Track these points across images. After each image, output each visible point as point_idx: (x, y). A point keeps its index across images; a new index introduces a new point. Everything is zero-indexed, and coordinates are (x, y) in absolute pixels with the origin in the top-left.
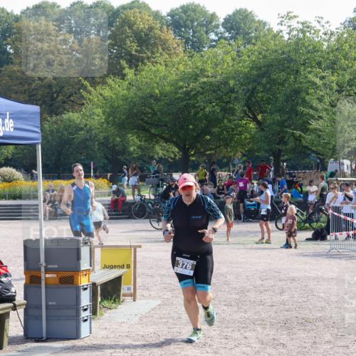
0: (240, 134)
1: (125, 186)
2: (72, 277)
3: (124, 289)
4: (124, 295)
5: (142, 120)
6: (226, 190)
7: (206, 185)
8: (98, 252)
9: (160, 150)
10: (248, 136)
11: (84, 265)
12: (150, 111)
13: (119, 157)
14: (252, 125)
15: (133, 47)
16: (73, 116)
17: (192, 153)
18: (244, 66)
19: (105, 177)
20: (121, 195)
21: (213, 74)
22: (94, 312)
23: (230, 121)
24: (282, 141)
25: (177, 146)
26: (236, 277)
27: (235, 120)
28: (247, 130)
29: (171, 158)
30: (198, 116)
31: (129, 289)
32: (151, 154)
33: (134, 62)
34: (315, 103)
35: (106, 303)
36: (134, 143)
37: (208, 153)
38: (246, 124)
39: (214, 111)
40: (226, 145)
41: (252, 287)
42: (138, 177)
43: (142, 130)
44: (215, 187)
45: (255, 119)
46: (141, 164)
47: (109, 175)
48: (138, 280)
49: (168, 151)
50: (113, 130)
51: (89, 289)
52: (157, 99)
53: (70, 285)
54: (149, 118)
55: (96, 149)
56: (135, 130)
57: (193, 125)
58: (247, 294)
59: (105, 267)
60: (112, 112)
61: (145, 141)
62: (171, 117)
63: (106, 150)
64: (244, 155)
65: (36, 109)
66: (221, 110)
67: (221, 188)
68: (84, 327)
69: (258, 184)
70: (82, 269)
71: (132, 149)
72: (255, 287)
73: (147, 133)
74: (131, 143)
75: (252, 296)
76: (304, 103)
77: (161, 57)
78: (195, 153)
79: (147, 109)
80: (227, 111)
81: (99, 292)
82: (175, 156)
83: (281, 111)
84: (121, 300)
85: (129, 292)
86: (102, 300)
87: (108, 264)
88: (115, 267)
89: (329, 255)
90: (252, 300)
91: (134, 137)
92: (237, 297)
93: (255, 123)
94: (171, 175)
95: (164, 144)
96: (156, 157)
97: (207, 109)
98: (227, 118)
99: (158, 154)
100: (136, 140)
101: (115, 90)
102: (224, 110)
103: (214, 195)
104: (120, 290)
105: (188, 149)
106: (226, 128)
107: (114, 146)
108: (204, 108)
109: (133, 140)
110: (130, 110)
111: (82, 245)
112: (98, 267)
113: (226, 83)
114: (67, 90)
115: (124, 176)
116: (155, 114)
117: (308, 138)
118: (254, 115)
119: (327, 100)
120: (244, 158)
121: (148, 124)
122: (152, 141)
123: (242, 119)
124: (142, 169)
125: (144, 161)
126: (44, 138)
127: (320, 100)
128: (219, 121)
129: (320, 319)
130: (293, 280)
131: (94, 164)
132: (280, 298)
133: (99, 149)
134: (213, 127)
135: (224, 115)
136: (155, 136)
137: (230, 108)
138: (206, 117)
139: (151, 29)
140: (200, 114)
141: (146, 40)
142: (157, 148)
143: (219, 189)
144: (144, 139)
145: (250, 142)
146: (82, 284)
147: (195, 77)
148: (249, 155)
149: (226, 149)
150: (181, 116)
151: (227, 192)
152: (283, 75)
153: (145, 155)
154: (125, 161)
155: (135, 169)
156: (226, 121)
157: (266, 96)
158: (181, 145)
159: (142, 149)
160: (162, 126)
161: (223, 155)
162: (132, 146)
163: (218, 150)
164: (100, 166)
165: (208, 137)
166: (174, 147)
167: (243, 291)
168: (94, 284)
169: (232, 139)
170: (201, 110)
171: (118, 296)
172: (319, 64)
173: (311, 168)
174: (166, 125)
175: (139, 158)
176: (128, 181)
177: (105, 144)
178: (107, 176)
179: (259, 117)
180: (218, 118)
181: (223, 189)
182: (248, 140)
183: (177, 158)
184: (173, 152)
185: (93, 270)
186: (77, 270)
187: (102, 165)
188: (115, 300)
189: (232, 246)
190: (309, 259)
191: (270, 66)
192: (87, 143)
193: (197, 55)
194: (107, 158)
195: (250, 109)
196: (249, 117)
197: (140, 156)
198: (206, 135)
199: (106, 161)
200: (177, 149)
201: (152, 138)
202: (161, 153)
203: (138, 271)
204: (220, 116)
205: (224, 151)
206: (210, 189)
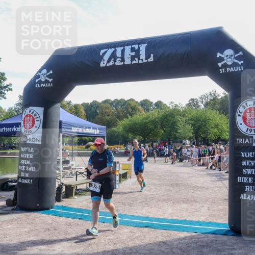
0: (159, 133)
2: (114, 172)
3: (128, 175)
5: (133, 130)
8: (121, 165)
10: (161, 134)
11: (117, 169)
13: (126, 140)
14: (162, 131)
15: (130, 110)
16: (114, 129)
18: (160, 115)
20: (127, 150)
21: (152, 118)
22: (120, 182)
23: (156, 130)
24: (171, 135)
25: (142, 136)
27: (158, 130)
33: (131, 114)
34: (179, 125)
35: (123, 179)
36: (131, 136)
37: (151, 138)
39: (152, 127)
43: (133, 132)
45: (163, 129)
50: (125, 132)
52: (137, 124)
54: (135, 129)
56: (131, 133)
57: (147, 131)
59: (123, 169)
60: (125, 128)
62: (141, 129)
65: (105, 127)
68: (117, 186)
76: (177, 125)
77: (138, 113)
78: (147, 139)
79: (134, 127)
80: (156, 127)
81: (121, 176)
83: (170, 127)
84: (127, 178)
88: (125, 169)
89: (183, 166)
101: (125, 122)
102: (155, 127)
106: (155, 132)
107: (125, 137)
110: (130, 127)
111: (117, 163)
112: (121, 169)
113: (155, 120)
114: (113, 122)
117: (177, 135)
119: (182, 124)
123: (160, 129)
126: (107, 135)
127: (181, 124)
128: (154, 130)
129: (181, 184)
130: (174, 173)
131: (120, 141)
132: (170, 178)
133: (121, 137)
134: (152, 132)
136: (136, 134)
138: (150, 129)
139: (135, 106)
141: (134, 109)
144: (133, 135)
145: (162, 136)
146: (117, 174)
147: (147, 118)
148: (162, 139)
150: (143, 128)
152: (170, 118)
154: (128, 140)
157: (166, 123)
160: (138, 131)
163: (153, 138)
167: (160, 176)
168: (120, 174)
169: (157, 135)
170: (149, 127)
172: (180, 115)
173: (178, 143)
176: (129, 146)
177: (123, 136)
178: (123, 145)
179: (164, 129)
183: (142, 140)
186: (115, 170)
187: (122, 142)
188: (125, 179)
190: (179, 167)
191: (167, 115)
192: (118, 136)
193: (148, 113)
194: (123, 140)
195: (162, 127)
198: (150, 134)
200: (142, 138)
201: (136, 135)
205: (155, 138)
206: (151, 148)
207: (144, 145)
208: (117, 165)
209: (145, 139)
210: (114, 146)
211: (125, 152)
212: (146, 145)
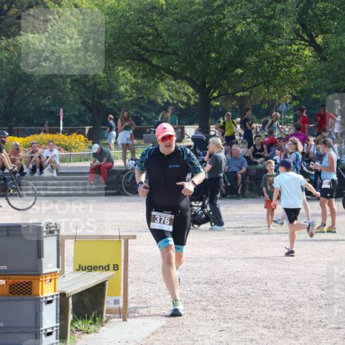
0: (290, 66)
1: (112, 146)
2: (30, 283)
3: (109, 302)
4: (109, 311)
5: (138, 45)
6: (266, 150)
7: (237, 143)
8: (69, 246)
9: (166, 91)
10: (302, 69)
11: (48, 265)
12: (151, 31)
13: (102, 102)
14: (307, 52)
17: (215, 94)
19: (82, 132)
20: (105, 159)
23: (273, 46)
25: (192, 83)
26: (282, 284)
27: (282, 45)
28: (300, 59)
29: (182, 103)
30: (225, 38)
31: (116, 302)
32: (152, 97)
35: (81, 324)
36: (126, 79)
37: (239, 94)
38: (298, 50)
39: (249, 31)
40: (268, 83)
41: (306, 300)
42: (131, 132)
43: (139, 60)
44: (249, 147)
45: (312, 43)
46: (135, 112)
47: (87, 128)
48: (130, 288)
49: (178, 93)
51: (54, 302)
52: (162, 13)
53: (27, 297)
54: (149, 42)
55: (68, 90)
56: (128, 61)
57: (218, 53)
58: (299, 310)
59: (81, 268)
61: (143, 77)
62: (183, 40)
63: (83, 90)
64: (294, 98)
66: (260, 30)
67: (259, 148)
69: (317, 142)
70: (45, 271)
71: (122, 89)
72: (311, 299)
73: (146, 65)
74: (122, 80)
75: (306, 312)
78: (219, 95)
79: (146, 28)
80: (269, 30)
81: (71, 307)
82: (189, 99)
84: (105, 319)
85: (117, 306)
86: (74, 320)
87: (83, 265)
88: (94, 268)
90: (307, 319)
91: (126, 71)
92: (283, 314)
93: (312, 49)
94: (183, 130)
95: (173, 82)
96: (159, 101)
97: (239, 28)
98: (269, 42)
99: (162, 96)
100: (129, 76)
102: (264, 29)
103: (248, 158)
104: (102, 304)
105: (209, 89)
106: (267, 57)
107: (96, 84)
108: (235, 26)
109: (124, 75)
110: (121, 29)
111: (45, 234)
112: (69, 268)
115: (111, 130)
116: (159, 36)
118: (310, 36)
120: (295, 103)
121: (148, 51)
122: (154, 76)
123: (292, 42)
124: (137, 120)
125: (142, 108)
128: (258, 46)
131: (64, 112)
133: (72, 89)
134: (247, 56)
135: (264, 37)
136: (158, 69)
137: (274, 27)
138: (237, 40)
140: (228, 36)
142: (162, 88)
143: (255, 150)
144: (141, 73)
145: (304, 78)
146: (45, 295)
148: (302, 98)
149: (268, 88)
150: (198, 38)
151: (267, 155)
153: (142, 98)
154: (112, 107)
155: (126, 119)
156: (267, 46)
157: (330, 7)
158: (198, 83)
159: (137, 90)
160: (169, 54)
161: (262, 98)
162: (122, 84)
163: (254, 90)
164: (74, 115)
165: (240, 71)
166: (187, 86)
167: (292, 306)
168: (63, 295)
169: (276, 74)
170: (230, 29)
171: (100, 314)
174: (175, 53)
175: (133, 104)
176: (116, 138)
177: (81, 81)
178: (85, 129)
179: (319, 40)
180: (255, 42)
181: (262, 150)
182: (301, 76)
183: (192, 103)
184: (186, 94)
185: (62, 273)
186: (37, 273)
187: (77, 113)
188: (94, 320)
189: (275, 236)
192: (54, 81)
194: (84, 103)
195: (304, 27)
196: (304, 40)
197: (136, 100)
198: (236, 68)
199: (83, 108)
200: (191, 90)
201: (155, 72)
202: (167, 94)
203: (130, 274)
204: (259, 38)
205: (263, 92)
206: (241, 149)
207: (205, 129)
208: (49, 245)
209: (205, 99)
210: (31, 139)
211: (95, 170)
212: (213, 130)
